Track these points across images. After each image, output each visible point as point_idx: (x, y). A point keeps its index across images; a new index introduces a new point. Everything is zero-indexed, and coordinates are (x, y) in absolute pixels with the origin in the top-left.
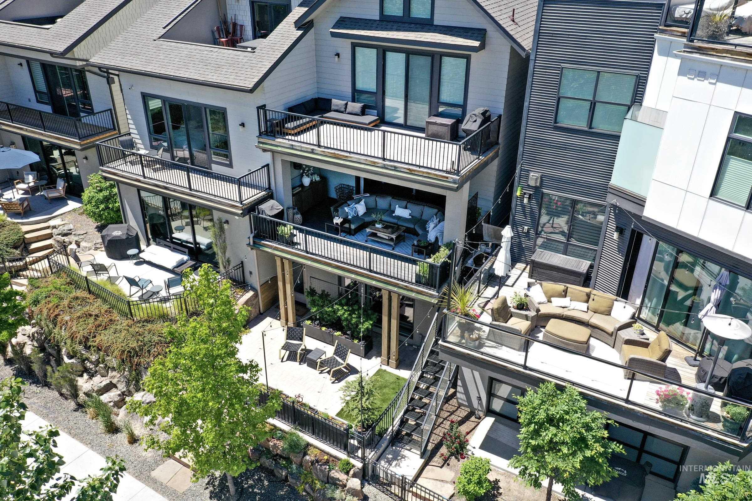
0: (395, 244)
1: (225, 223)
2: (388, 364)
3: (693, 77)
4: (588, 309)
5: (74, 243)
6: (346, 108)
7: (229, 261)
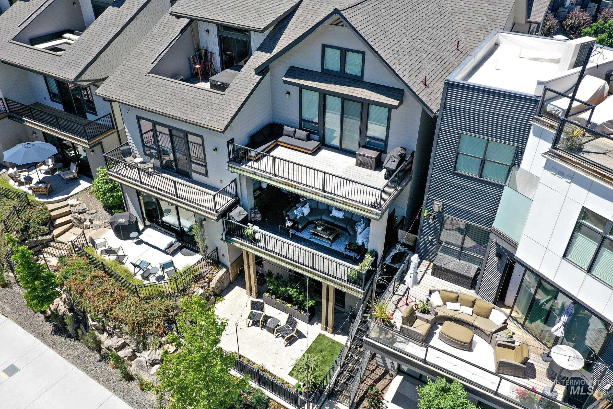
0: (332, 243)
1: (204, 220)
2: (326, 330)
3: (555, 174)
4: (473, 312)
5: (88, 220)
6: (295, 134)
7: (207, 247)
